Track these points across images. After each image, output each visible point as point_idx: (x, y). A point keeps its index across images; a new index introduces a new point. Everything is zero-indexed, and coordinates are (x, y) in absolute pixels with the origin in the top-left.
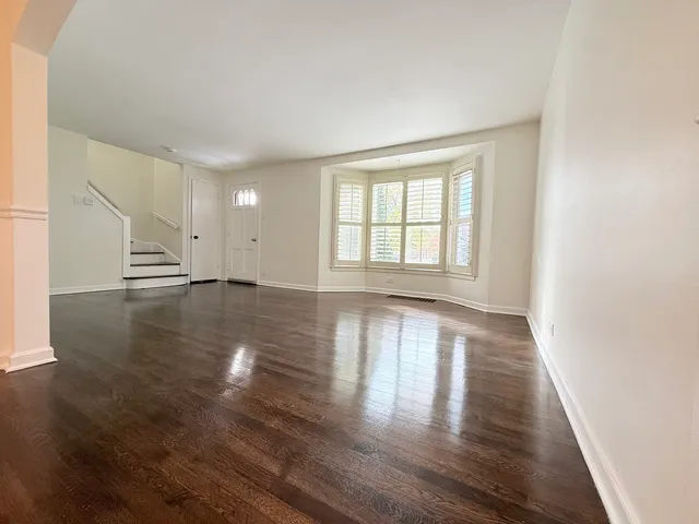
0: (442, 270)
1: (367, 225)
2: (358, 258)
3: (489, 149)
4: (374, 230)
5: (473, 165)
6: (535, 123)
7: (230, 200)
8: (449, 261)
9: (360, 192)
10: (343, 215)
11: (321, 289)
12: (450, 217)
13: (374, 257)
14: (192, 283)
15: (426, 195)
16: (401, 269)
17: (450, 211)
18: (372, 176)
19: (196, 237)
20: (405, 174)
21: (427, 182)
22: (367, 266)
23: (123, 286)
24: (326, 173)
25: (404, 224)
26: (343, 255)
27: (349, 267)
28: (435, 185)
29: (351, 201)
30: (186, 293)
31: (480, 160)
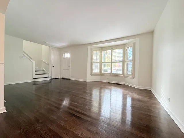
0: (123, 75)
1: (101, 63)
2: (98, 72)
3: (137, 40)
4: (103, 64)
5: (132, 45)
6: (152, 32)
7: (63, 56)
8: (125, 73)
9: (98, 53)
10: (94, 60)
11: (88, 81)
12: (125, 60)
13: (103, 72)
14: (52, 79)
15: (118, 54)
16: (111, 75)
17: (125, 58)
18: (102, 49)
19: (53, 66)
20: (111, 48)
21: (118, 50)
22: (101, 74)
23: (33, 81)
24: (89, 48)
25: (112, 62)
26: (94, 71)
27: (96, 74)
28: (121, 51)
29: (96, 56)
30: (50, 82)
31: (134, 44)
